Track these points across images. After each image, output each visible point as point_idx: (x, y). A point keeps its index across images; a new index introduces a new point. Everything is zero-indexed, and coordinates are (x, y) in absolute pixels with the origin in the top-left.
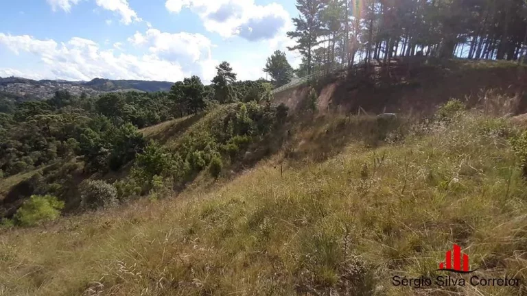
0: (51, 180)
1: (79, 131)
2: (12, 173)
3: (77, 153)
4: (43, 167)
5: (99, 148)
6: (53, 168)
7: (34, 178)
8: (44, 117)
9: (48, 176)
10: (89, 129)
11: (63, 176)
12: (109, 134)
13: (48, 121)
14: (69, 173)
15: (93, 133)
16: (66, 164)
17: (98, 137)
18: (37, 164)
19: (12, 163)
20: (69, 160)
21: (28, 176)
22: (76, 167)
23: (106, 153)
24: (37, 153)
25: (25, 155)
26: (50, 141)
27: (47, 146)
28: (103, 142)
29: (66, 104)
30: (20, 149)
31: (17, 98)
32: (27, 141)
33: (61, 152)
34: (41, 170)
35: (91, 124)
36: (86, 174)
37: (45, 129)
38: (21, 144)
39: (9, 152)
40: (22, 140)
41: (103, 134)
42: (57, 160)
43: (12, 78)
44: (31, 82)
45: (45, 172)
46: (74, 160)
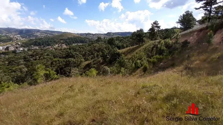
0: (94, 64)
1: (102, 50)
2: (86, 61)
3: (101, 57)
4: (93, 60)
5: (107, 56)
6: (95, 61)
7: (91, 63)
8: (95, 45)
9: (94, 63)
10: (105, 49)
11: (97, 64)
12: (110, 51)
13: (95, 46)
14: (98, 63)
15: (106, 51)
16: (98, 60)
17: (107, 52)
18: (92, 59)
19: (87, 58)
20: (99, 58)
21: (90, 62)
22: (100, 61)
23: (108, 57)
24: (92, 55)
25: (90, 56)
26: (95, 52)
27: (94, 54)
28: (108, 54)
29: (100, 41)
30: (89, 54)
31: (89, 39)
32: (90, 52)
33: (97, 56)
34: (92, 61)
35: (105, 48)
36: (102, 64)
37: (94, 49)
38: (89, 53)
39: (86, 55)
40: (89, 52)
41: (108, 51)
42: (96, 58)
43: (89, 33)
44: (93, 34)
45: (93, 62)
46: (100, 59)
